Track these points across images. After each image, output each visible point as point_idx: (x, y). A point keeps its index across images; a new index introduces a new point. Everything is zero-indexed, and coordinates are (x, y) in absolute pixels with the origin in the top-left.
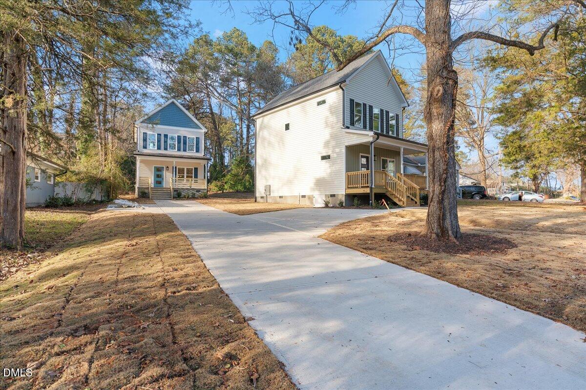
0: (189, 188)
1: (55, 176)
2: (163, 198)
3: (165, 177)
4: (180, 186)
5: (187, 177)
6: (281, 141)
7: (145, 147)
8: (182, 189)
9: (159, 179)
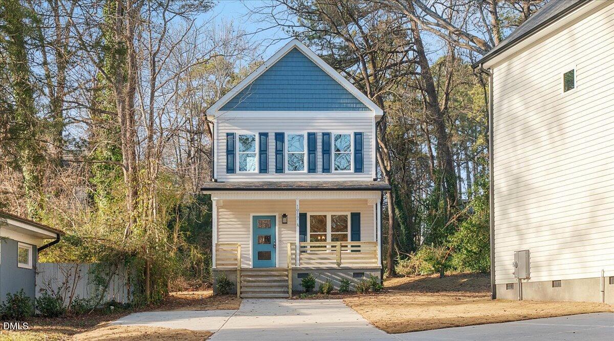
0: (335, 266)
1: (38, 250)
2: (269, 295)
3: (280, 241)
4: (314, 264)
5: (334, 239)
6: (556, 121)
7: (231, 170)
8: (318, 269)
9: (265, 248)
